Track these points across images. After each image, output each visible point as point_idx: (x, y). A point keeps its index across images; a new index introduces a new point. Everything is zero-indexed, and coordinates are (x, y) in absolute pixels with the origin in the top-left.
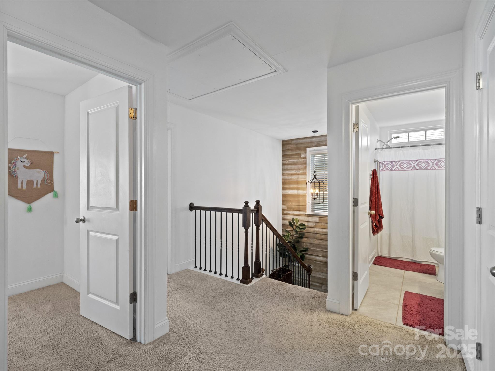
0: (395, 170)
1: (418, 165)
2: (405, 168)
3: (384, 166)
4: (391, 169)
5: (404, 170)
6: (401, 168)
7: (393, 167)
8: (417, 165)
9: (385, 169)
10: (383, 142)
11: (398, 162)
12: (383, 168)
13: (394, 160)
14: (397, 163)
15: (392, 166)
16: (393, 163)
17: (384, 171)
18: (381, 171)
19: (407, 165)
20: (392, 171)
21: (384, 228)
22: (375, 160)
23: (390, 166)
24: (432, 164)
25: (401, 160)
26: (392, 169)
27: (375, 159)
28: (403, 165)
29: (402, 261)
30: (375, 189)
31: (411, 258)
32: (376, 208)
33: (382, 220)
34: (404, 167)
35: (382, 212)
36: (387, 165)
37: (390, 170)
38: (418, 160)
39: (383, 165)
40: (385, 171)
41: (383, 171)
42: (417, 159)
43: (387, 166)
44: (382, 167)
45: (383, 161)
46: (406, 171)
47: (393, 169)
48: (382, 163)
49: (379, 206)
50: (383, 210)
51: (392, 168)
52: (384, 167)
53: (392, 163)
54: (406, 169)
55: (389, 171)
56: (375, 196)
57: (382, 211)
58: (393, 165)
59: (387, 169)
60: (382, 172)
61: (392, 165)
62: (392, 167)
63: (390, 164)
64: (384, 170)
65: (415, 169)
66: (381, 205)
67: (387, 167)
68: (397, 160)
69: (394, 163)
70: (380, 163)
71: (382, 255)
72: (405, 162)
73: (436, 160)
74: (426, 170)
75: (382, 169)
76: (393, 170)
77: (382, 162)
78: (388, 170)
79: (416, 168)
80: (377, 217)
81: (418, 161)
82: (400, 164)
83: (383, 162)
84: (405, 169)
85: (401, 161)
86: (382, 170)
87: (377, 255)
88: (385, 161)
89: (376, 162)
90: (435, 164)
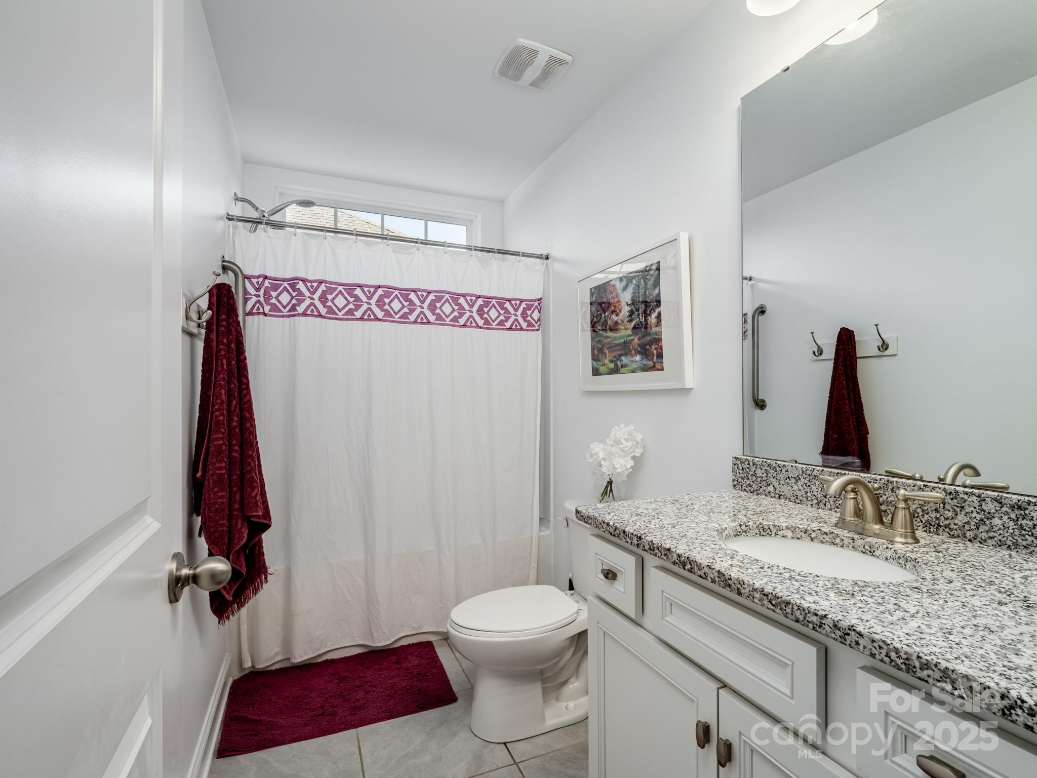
0: (304, 314)
1: (380, 303)
2: (340, 310)
3: (261, 293)
4: (289, 311)
5: (336, 319)
6: (326, 310)
7: (300, 302)
8: (376, 305)
9: (267, 309)
10: (257, 209)
11: (315, 285)
12: (259, 302)
13: (302, 275)
14: (312, 287)
15: (292, 298)
16: (297, 287)
17: (262, 316)
18: (250, 313)
19: (346, 302)
20: (296, 318)
21: (269, 571)
22: (223, 261)
23: (285, 298)
24: (420, 304)
25: (327, 279)
26: (293, 308)
27: (226, 259)
28: (334, 298)
29: (332, 660)
30: (229, 383)
31: (361, 643)
32: (230, 487)
33: (260, 541)
34: (336, 307)
35: (265, 502)
36: (274, 294)
37: (285, 312)
38: (380, 287)
39: (258, 290)
40: (265, 315)
41: (258, 314)
42: (378, 284)
43: (277, 298)
44: (254, 299)
45: (257, 274)
46: (344, 322)
47: (297, 308)
48: (254, 281)
49: (249, 472)
50: (267, 488)
51: (294, 305)
52: (262, 299)
53: (293, 286)
54: (343, 315)
55: (283, 316)
56: (230, 421)
57: (263, 494)
58: (300, 293)
59: (274, 308)
60: (256, 317)
61: (294, 294)
62: (294, 301)
63: (285, 289)
64: (261, 310)
65: (372, 317)
66: (260, 466)
67: (273, 301)
68: (310, 278)
69: (301, 286)
70: (247, 278)
71: (257, 666)
72: (341, 288)
73: (429, 293)
74: (405, 323)
75: (254, 306)
76: (299, 315)
77: (254, 277)
78: (280, 311)
79: (374, 315)
80: (240, 531)
81: (380, 289)
82: (324, 293)
83: (259, 277)
84: (340, 315)
85: (325, 282)
86: (255, 311)
87: (237, 675)
88: (268, 274)
89: (230, 272)
90: (429, 307)
